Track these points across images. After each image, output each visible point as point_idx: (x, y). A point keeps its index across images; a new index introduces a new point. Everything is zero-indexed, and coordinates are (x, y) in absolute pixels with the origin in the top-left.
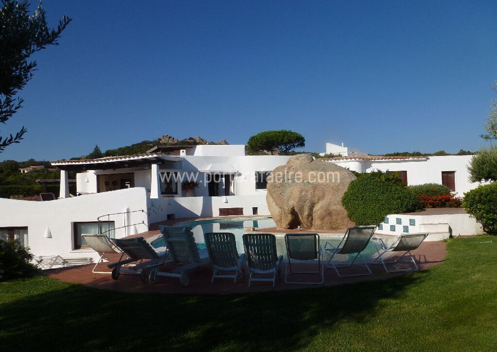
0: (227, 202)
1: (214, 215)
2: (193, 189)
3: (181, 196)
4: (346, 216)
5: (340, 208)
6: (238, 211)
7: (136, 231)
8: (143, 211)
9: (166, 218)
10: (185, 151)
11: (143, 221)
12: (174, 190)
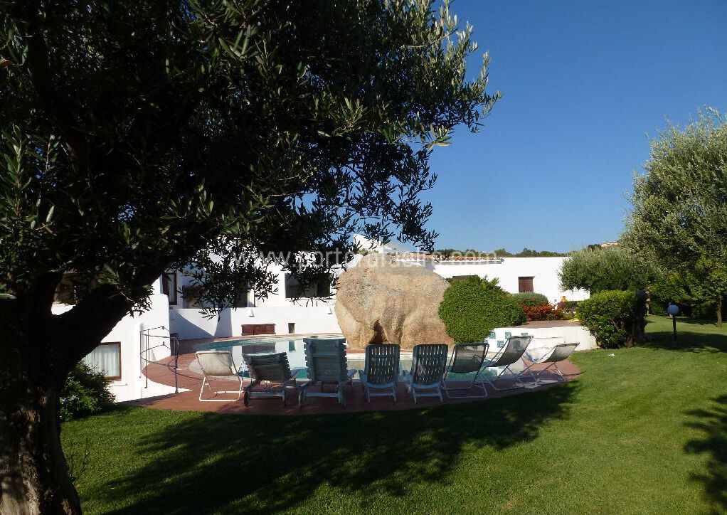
0: (253, 316)
1: (234, 334)
3: (181, 306)
4: (443, 332)
5: (437, 321)
6: (268, 329)
8: (163, 327)
11: (164, 342)
12: (171, 299)
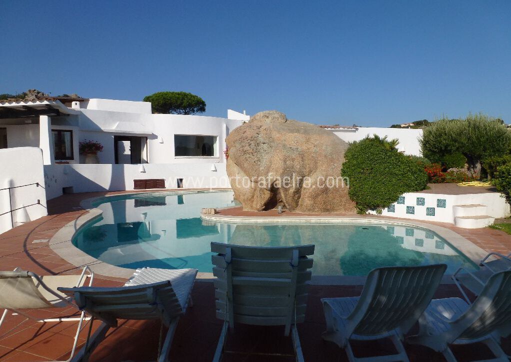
0: (145, 172)
1: (127, 189)
2: (95, 153)
3: (78, 161)
6: (159, 184)
7: (27, 215)
8: (38, 184)
9: (61, 193)
10: (78, 103)
11: (39, 201)
12: (68, 154)
